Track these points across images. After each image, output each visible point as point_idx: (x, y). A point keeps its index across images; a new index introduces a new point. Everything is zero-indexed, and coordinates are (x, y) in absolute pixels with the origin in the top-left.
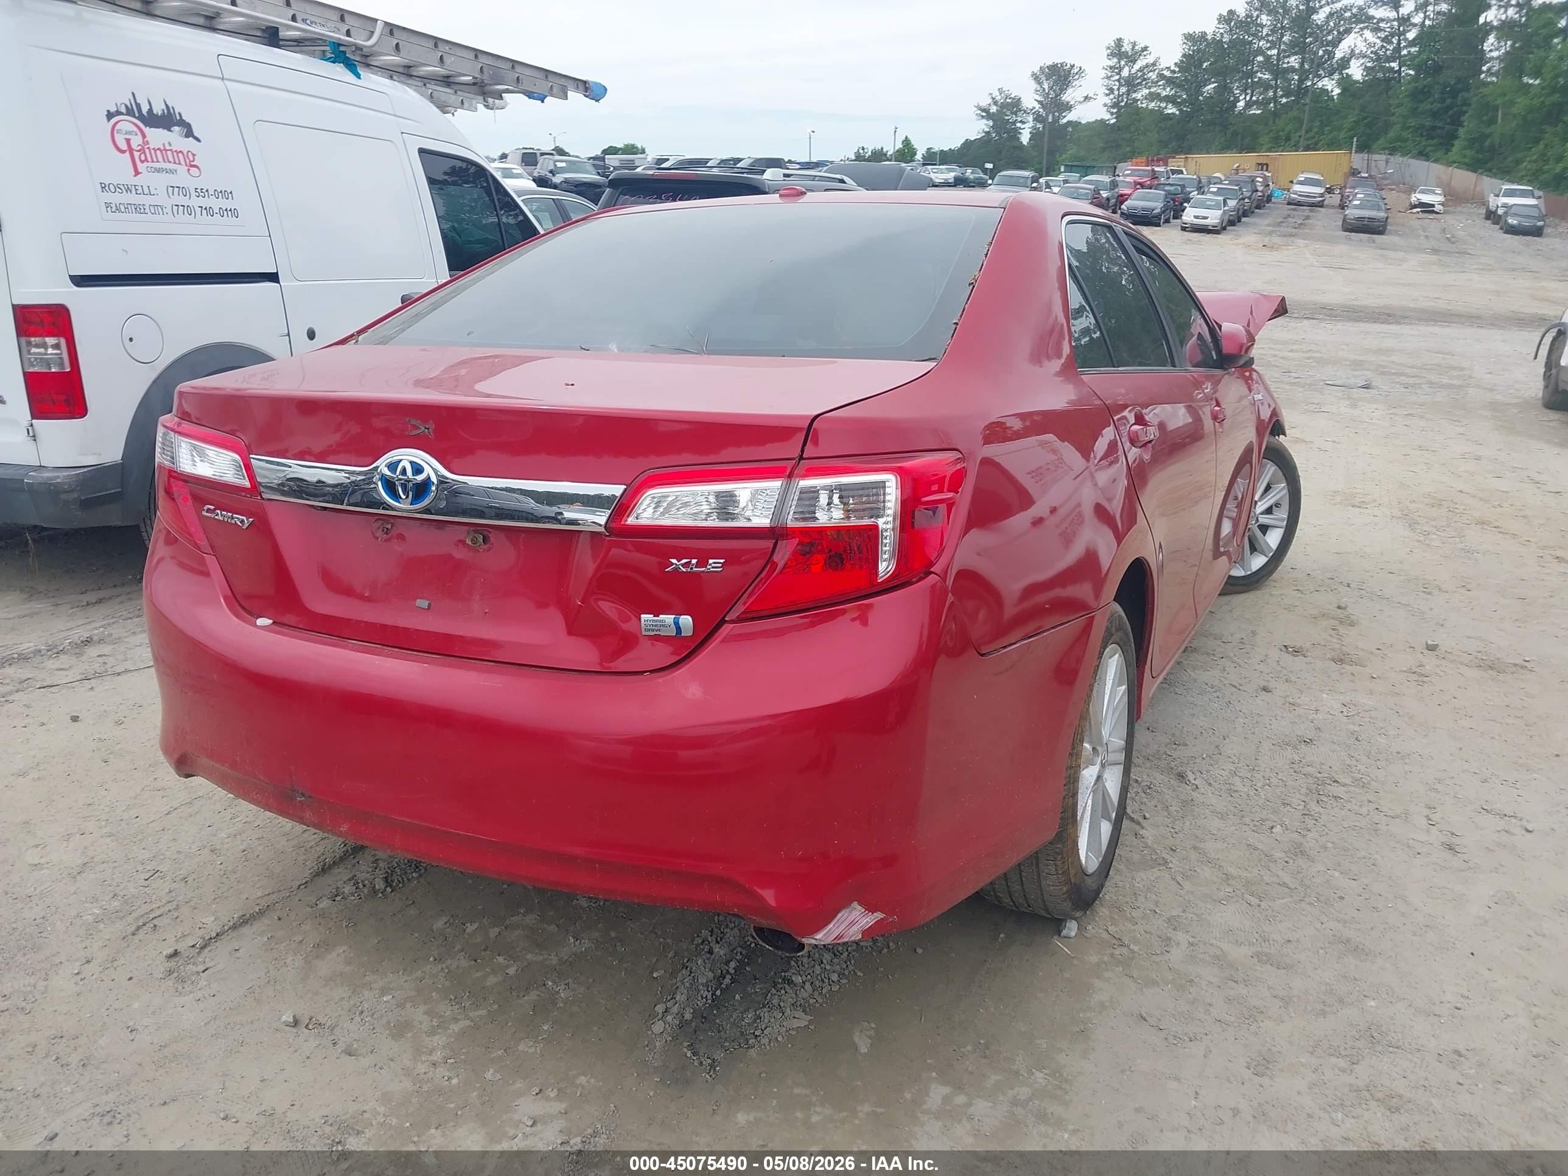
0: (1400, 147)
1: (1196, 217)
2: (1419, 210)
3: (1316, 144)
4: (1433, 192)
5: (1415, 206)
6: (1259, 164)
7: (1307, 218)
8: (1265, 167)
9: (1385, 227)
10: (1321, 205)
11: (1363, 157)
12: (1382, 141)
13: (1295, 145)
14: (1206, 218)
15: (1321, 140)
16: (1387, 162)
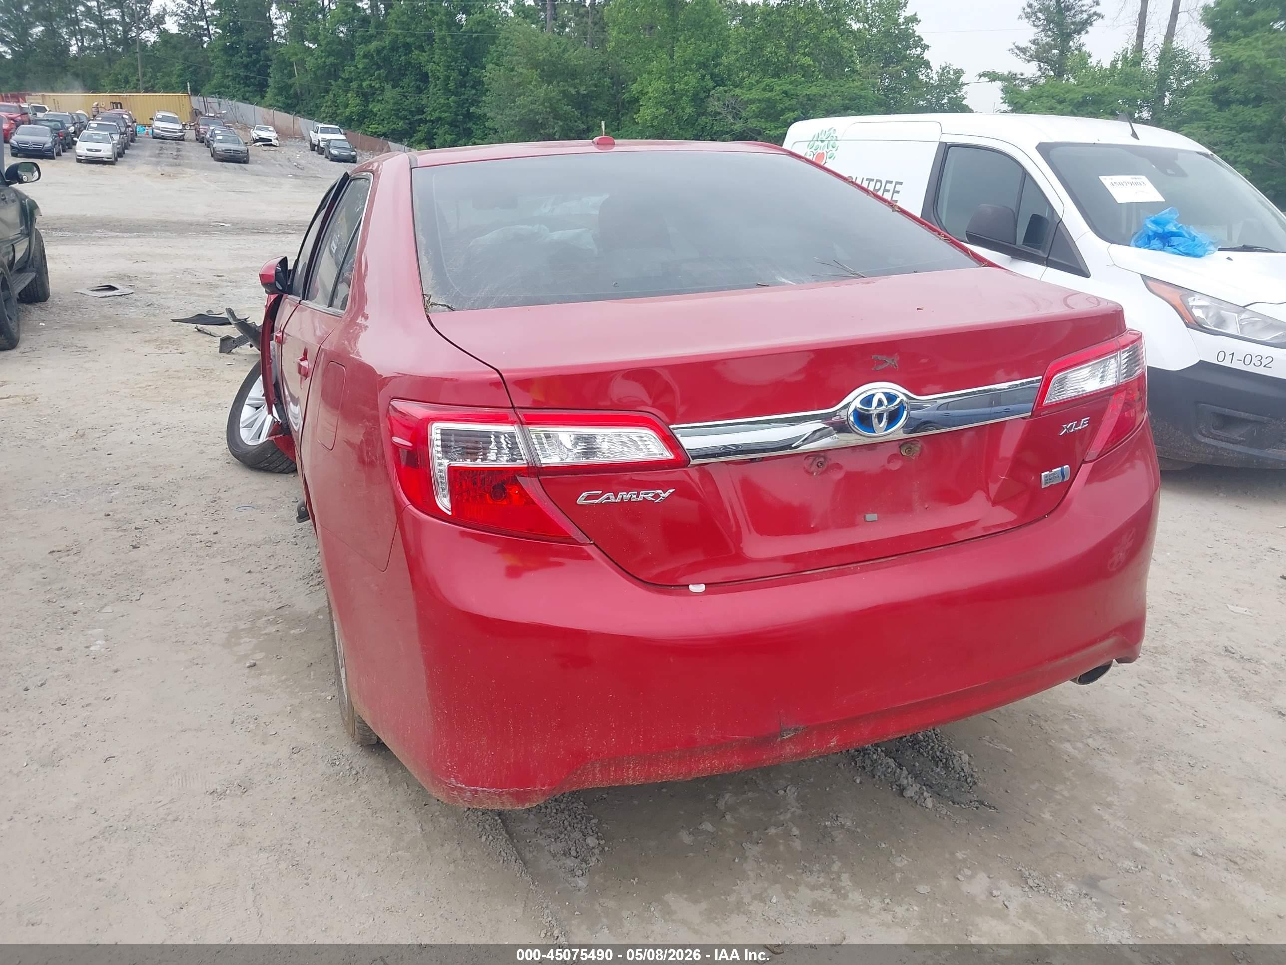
0: (225, 92)
1: (89, 150)
2: (261, 143)
3: (153, 87)
4: (267, 130)
5: (256, 141)
6: (114, 103)
7: (178, 150)
8: (119, 105)
9: (247, 156)
10: (181, 139)
11: (198, 100)
12: (207, 87)
13: (136, 88)
14: (100, 151)
15: (157, 84)
16: (219, 104)
